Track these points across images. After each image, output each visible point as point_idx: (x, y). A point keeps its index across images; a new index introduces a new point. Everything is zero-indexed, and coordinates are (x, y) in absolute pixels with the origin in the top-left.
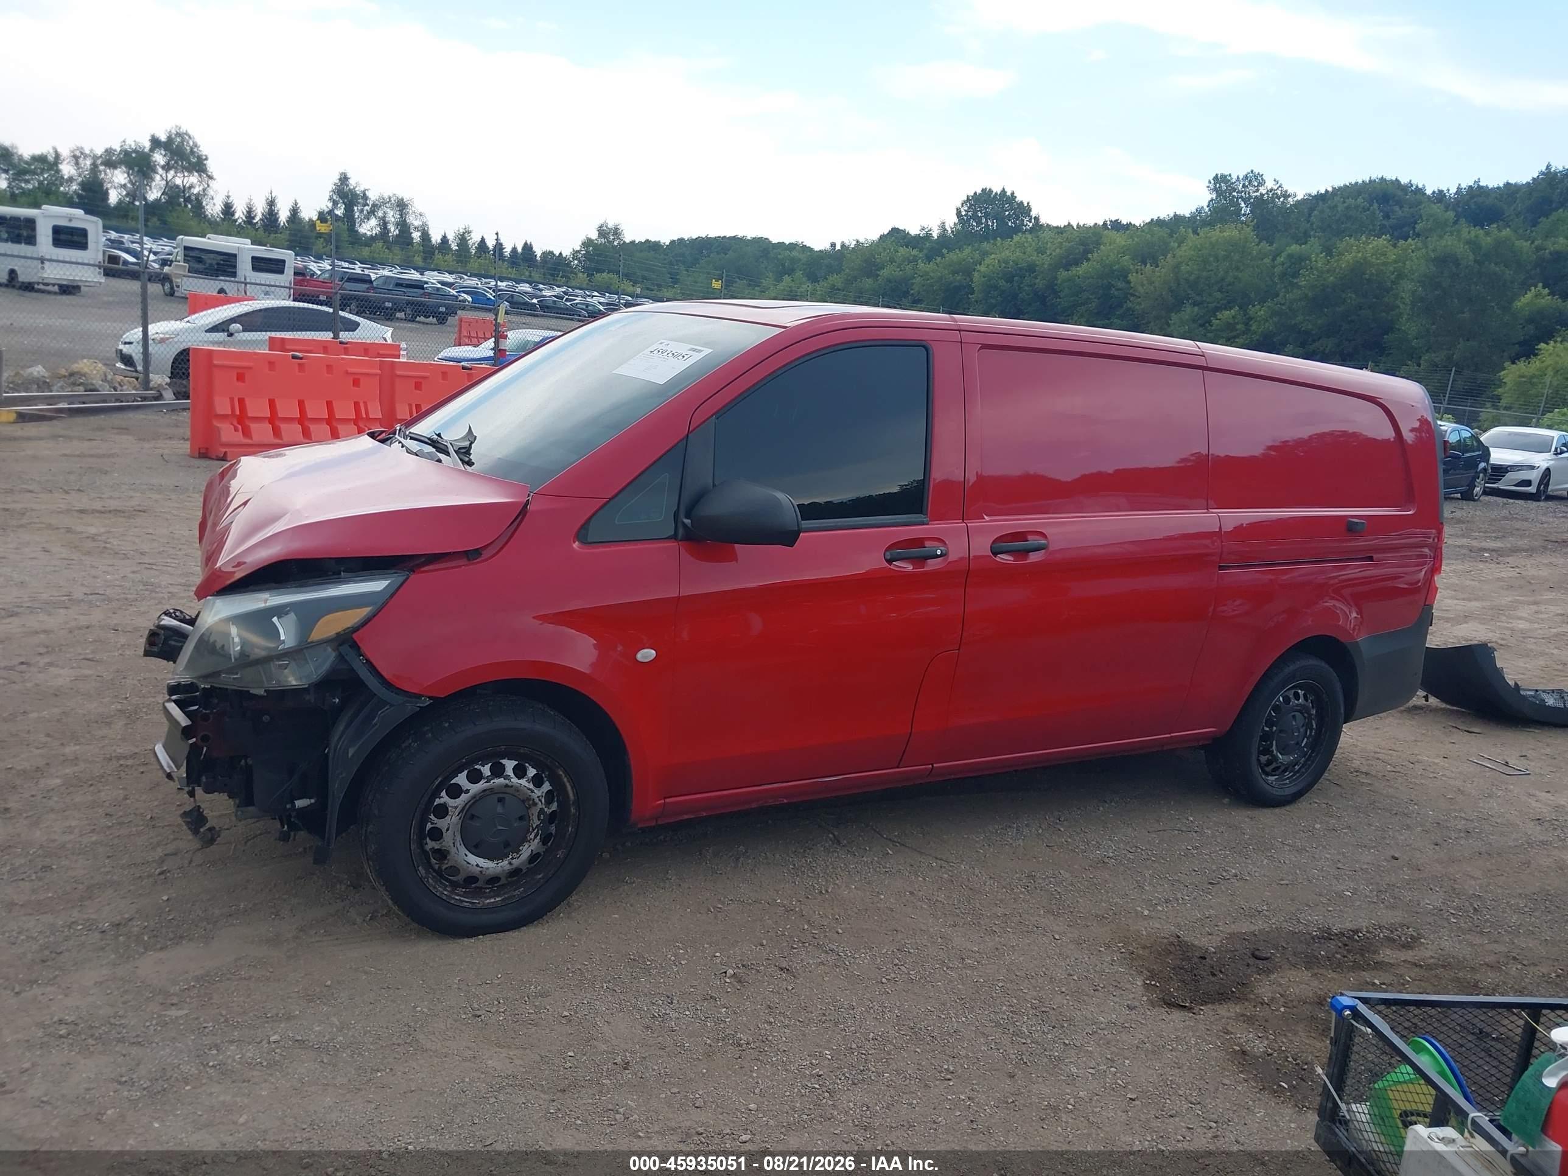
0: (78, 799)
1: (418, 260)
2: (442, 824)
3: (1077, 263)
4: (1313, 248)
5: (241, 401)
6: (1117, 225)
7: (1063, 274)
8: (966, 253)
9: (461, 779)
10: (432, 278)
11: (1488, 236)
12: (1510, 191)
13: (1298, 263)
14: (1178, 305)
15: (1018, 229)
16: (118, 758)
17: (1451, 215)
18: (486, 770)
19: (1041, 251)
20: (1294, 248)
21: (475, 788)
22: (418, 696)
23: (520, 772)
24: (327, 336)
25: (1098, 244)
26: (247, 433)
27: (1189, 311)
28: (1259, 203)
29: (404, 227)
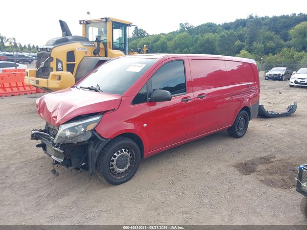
0: (21, 172)
1: (20, 50)
2: (113, 163)
3: (157, 42)
4: (199, 36)
5: (3, 84)
6: (162, 34)
7: (154, 44)
8: (135, 41)
9: (116, 154)
10: (26, 54)
11: (229, 32)
12: (231, 23)
13: (197, 39)
14: (176, 48)
15: (144, 36)
16: (24, 162)
17: (222, 28)
18: (120, 152)
19: (149, 40)
20: (196, 36)
21: (118, 155)
22: (108, 139)
23: (125, 151)
24: (14, 68)
25: (160, 38)
26: (5, 91)
27: (178, 49)
28: (188, 28)
29: (15, 44)
